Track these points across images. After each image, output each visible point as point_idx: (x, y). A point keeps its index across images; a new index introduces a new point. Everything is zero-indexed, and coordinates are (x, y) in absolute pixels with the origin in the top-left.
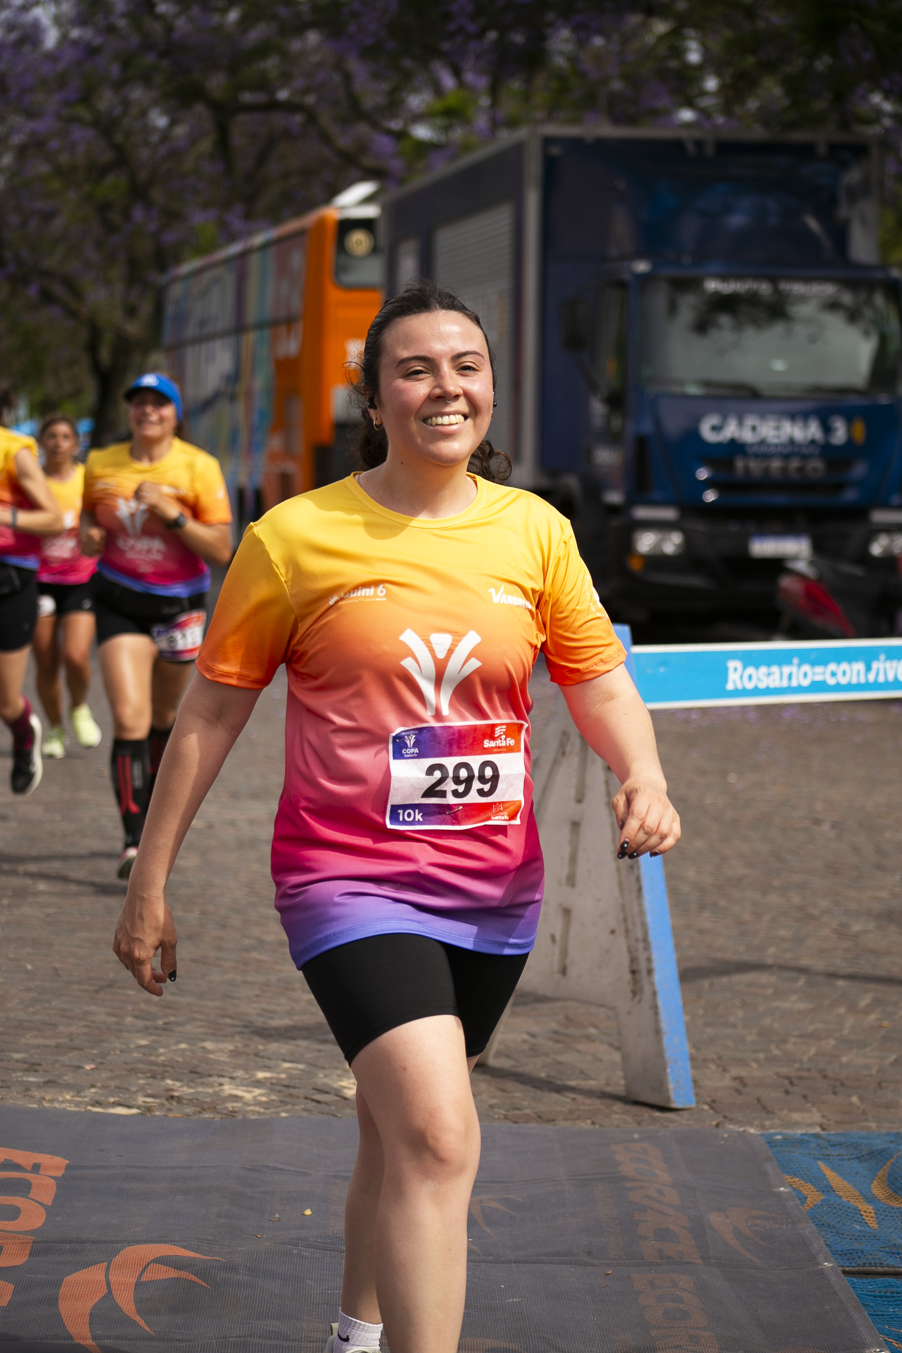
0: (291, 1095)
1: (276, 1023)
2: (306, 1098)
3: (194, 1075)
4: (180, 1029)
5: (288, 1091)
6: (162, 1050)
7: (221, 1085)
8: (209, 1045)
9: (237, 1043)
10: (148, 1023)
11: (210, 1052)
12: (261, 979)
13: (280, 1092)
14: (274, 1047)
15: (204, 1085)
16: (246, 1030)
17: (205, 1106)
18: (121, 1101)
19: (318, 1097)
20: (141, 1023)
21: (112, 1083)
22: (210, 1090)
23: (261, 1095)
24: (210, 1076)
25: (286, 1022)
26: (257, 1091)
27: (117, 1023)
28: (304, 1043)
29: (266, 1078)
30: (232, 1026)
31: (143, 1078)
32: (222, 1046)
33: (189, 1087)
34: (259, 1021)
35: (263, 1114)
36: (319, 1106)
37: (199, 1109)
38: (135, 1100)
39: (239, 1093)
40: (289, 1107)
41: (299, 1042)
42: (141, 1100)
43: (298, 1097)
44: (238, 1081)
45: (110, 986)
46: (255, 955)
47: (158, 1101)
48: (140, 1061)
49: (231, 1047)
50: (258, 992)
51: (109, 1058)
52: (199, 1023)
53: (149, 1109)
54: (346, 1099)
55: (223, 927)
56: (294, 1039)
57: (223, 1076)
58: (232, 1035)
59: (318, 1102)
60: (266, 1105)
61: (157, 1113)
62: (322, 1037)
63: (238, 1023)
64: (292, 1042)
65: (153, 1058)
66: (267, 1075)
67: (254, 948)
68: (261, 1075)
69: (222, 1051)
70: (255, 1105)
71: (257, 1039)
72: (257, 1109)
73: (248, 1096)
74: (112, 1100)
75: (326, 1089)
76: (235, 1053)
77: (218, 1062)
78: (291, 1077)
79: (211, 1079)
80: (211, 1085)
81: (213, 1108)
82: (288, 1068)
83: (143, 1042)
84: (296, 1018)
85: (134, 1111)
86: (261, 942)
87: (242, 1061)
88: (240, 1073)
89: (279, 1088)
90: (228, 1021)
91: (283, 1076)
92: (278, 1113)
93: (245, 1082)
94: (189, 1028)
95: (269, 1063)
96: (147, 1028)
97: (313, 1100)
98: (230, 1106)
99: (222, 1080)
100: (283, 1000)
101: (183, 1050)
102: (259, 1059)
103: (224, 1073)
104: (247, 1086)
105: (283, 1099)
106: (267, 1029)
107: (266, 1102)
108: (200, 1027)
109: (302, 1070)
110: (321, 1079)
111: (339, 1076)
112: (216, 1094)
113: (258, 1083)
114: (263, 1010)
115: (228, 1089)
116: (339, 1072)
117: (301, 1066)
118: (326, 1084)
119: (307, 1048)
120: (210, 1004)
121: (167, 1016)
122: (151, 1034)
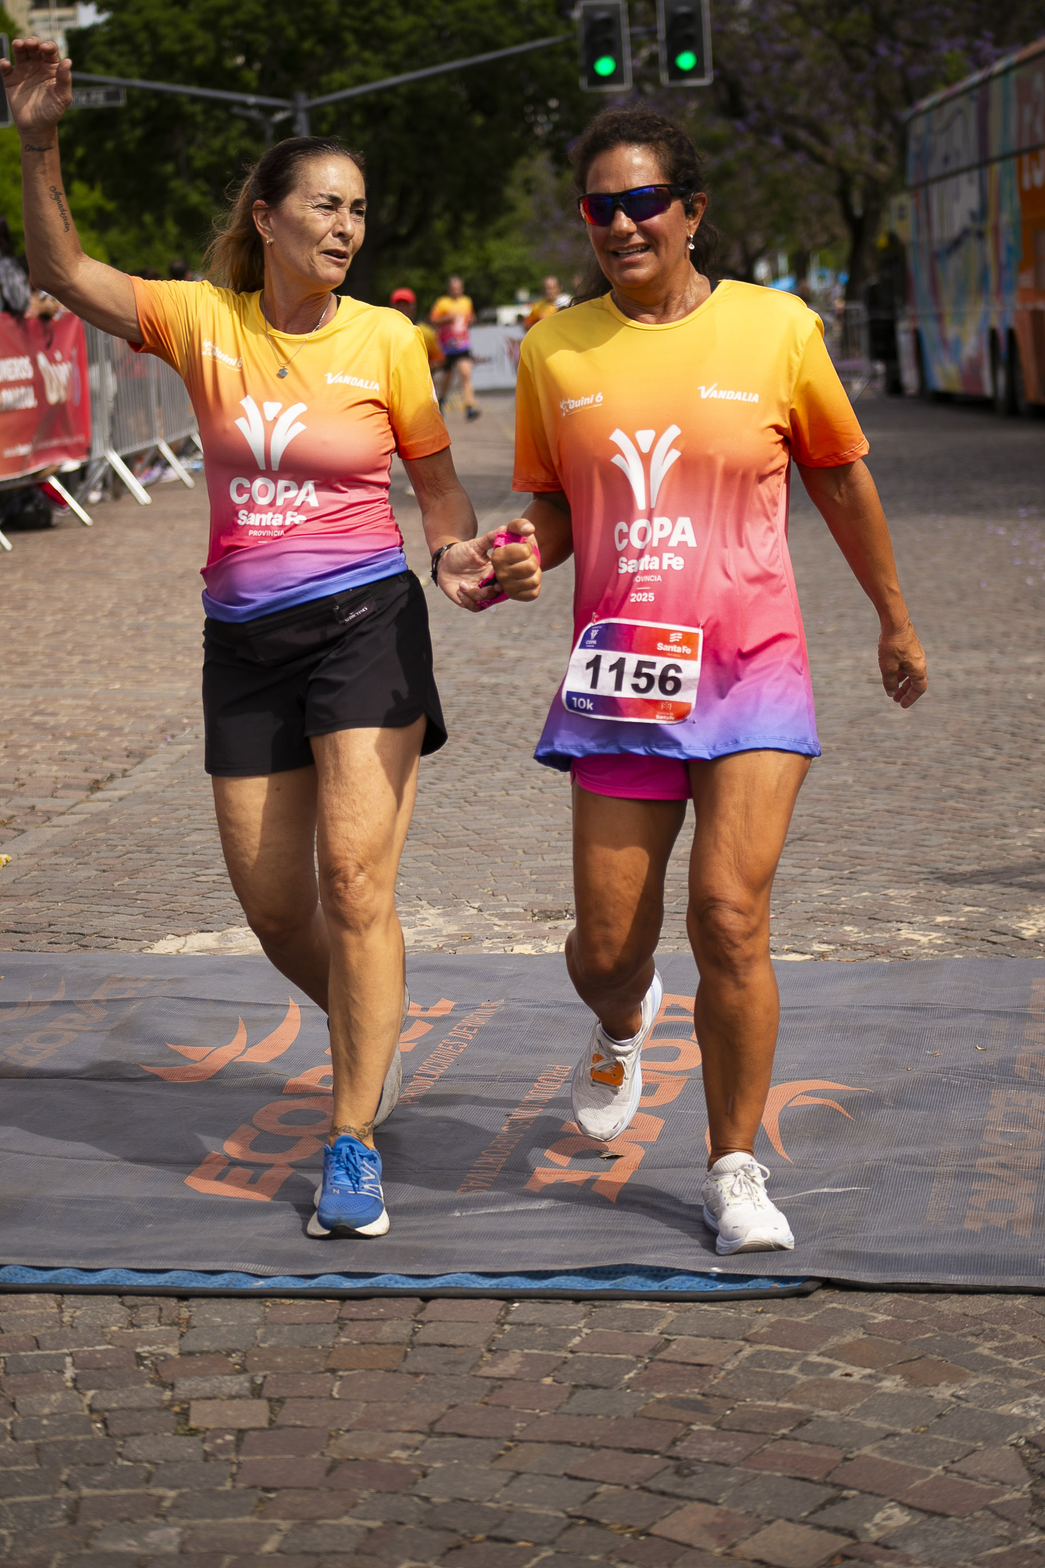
0: (967, 937)
1: (962, 869)
2: (983, 940)
3: (873, 921)
4: (865, 877)
5: (964, 933)
6: (843, 899)
7: (899, 930)
8: (891, 892)
9: (922, 889)
10: (834, 873)
11: (892, 898)
12: (955, 826)
13: (956, 934)
14: (958, 891)
15: (881, 929)
16: (931, 876)
17: (879, 950)
18: (795, 948)
19: (995, 938)
20: (827, 873)
21: (790, 932)
22: (887, 935)
23: (938, 938)
24: (889, 922)
25: (975, 867)
26: (934, 935)
27: (802, 875)
28: (988, 887)
29: (945, 922)
30: (918, 873)
31: (821, 926)
32: (904, 892)
33: (867, 933)
34: (945, 867)
35: (937, 956)
36: (994, 946)
37: (872, 954)
38: (810, 946)
39: (916, 937)
40: (964, 948)
41: (982, 887)
42: (818, 947)
43: (973, 939)
44: (915, 926)
45: (800, 839)
46: (951, 803)
47: (832, 947)
48: (820, 910)
49: (914, 894)
50: (950, 840)
51: (789, 907)
52: (885, 872)
53: (823, 955)
54: (1022, 939)
55: (924, 777)
56: (979, 884)
57: (902, 922)
58: (917, 882)
59: (994, 943)
60: (941, 948)
61: (830, 959)
62: (1008, 881)
63: (925, 870)
64: (976, 887)
65: (833, 907)
66: (947, 919)
67: (952, 797)
68: (939, 919)
69: (904, 897)
70: (929, 948)
71: (941, 884)
72: (931, 951)
73: (924, 940)
74: (786, 947)
75: (1004, 931)
76: (917, 900)
77: (898, 908)
78: (970, 920)
79: (890, 925)
80: (889, 931)
81: (887, 952)
82: (971, 912)
83: (826, 892)
84: (983, 863)
85: (808, 957)
86: (961, 790)
87: (923, 906)
88: (919, 918)
89: (956, 931)
90: (915, 868)
91: (962, 919)
92: (951, 955)
93: (922, 926)
94: (874, 876)
95: (950, 907)
96: (832, 878)
97: (988, 941)
98: (904, 949)
99: (900, 925)
100: (975, 847)
101: (866, 898)
102: (940, 904)
103: (902, 919)
104: (925, 930)
105: (958, 941)
106: (954, 874)
107: (941, 945)
108: (885, 875)
109: (982, 913)
110: (1001, 921)
111: (1019, 917)
112: (893, 938)
113: (937, 927)
114: (952, 856)
115: (906, 933)
116: (1019, 914)
117: (981, 910)
118: (1006, 926)
119: (991, 892)
120: (900, 852)
121: (855, 865)
122: (835, 884)
